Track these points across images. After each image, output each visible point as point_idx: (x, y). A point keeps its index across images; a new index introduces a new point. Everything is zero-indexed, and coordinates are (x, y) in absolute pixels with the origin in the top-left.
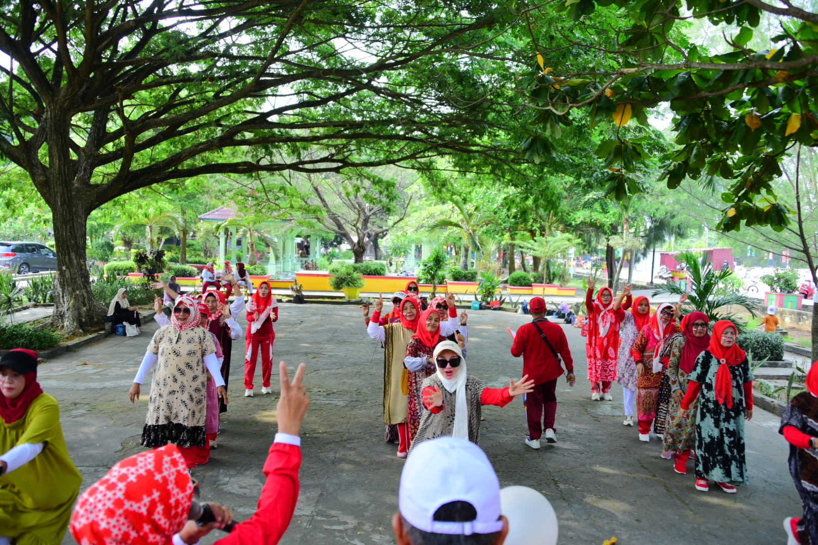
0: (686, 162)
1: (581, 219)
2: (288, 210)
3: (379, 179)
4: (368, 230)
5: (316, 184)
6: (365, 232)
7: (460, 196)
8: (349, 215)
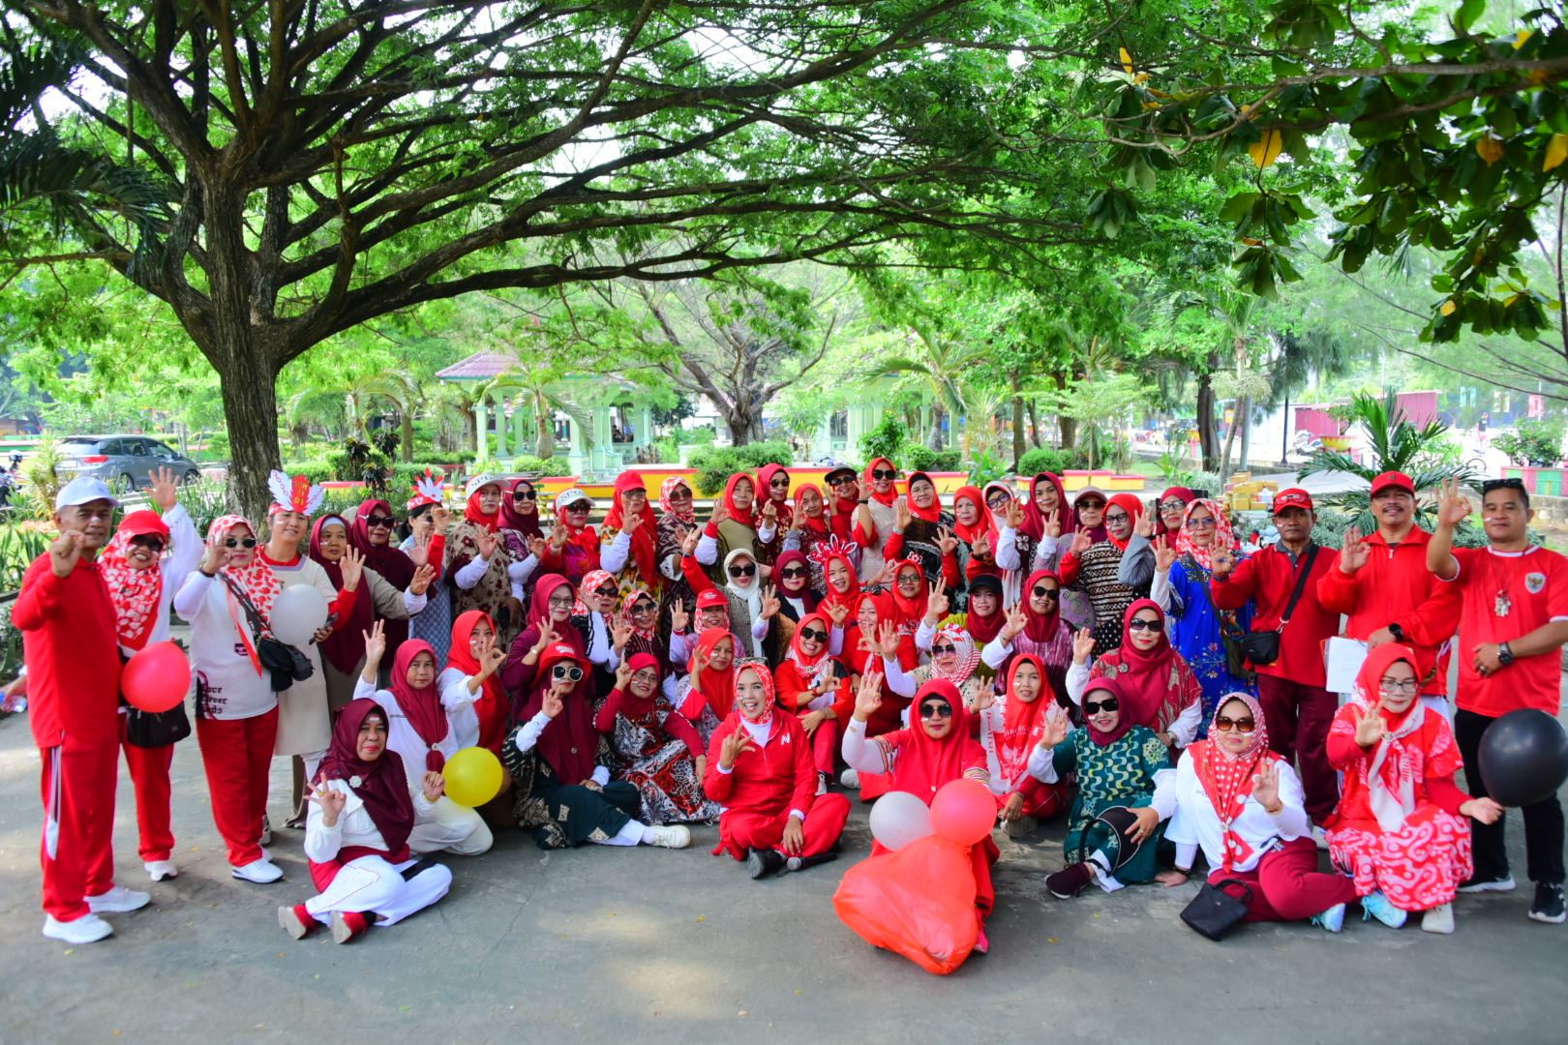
0: (1373, 225)
1: (1153, 346)
2: (613, 353)
3: (779, 288)
4: (755, 384)
5: (655, 302)
6: (750, 388)
7: (930, 316)
8: (717, 358)
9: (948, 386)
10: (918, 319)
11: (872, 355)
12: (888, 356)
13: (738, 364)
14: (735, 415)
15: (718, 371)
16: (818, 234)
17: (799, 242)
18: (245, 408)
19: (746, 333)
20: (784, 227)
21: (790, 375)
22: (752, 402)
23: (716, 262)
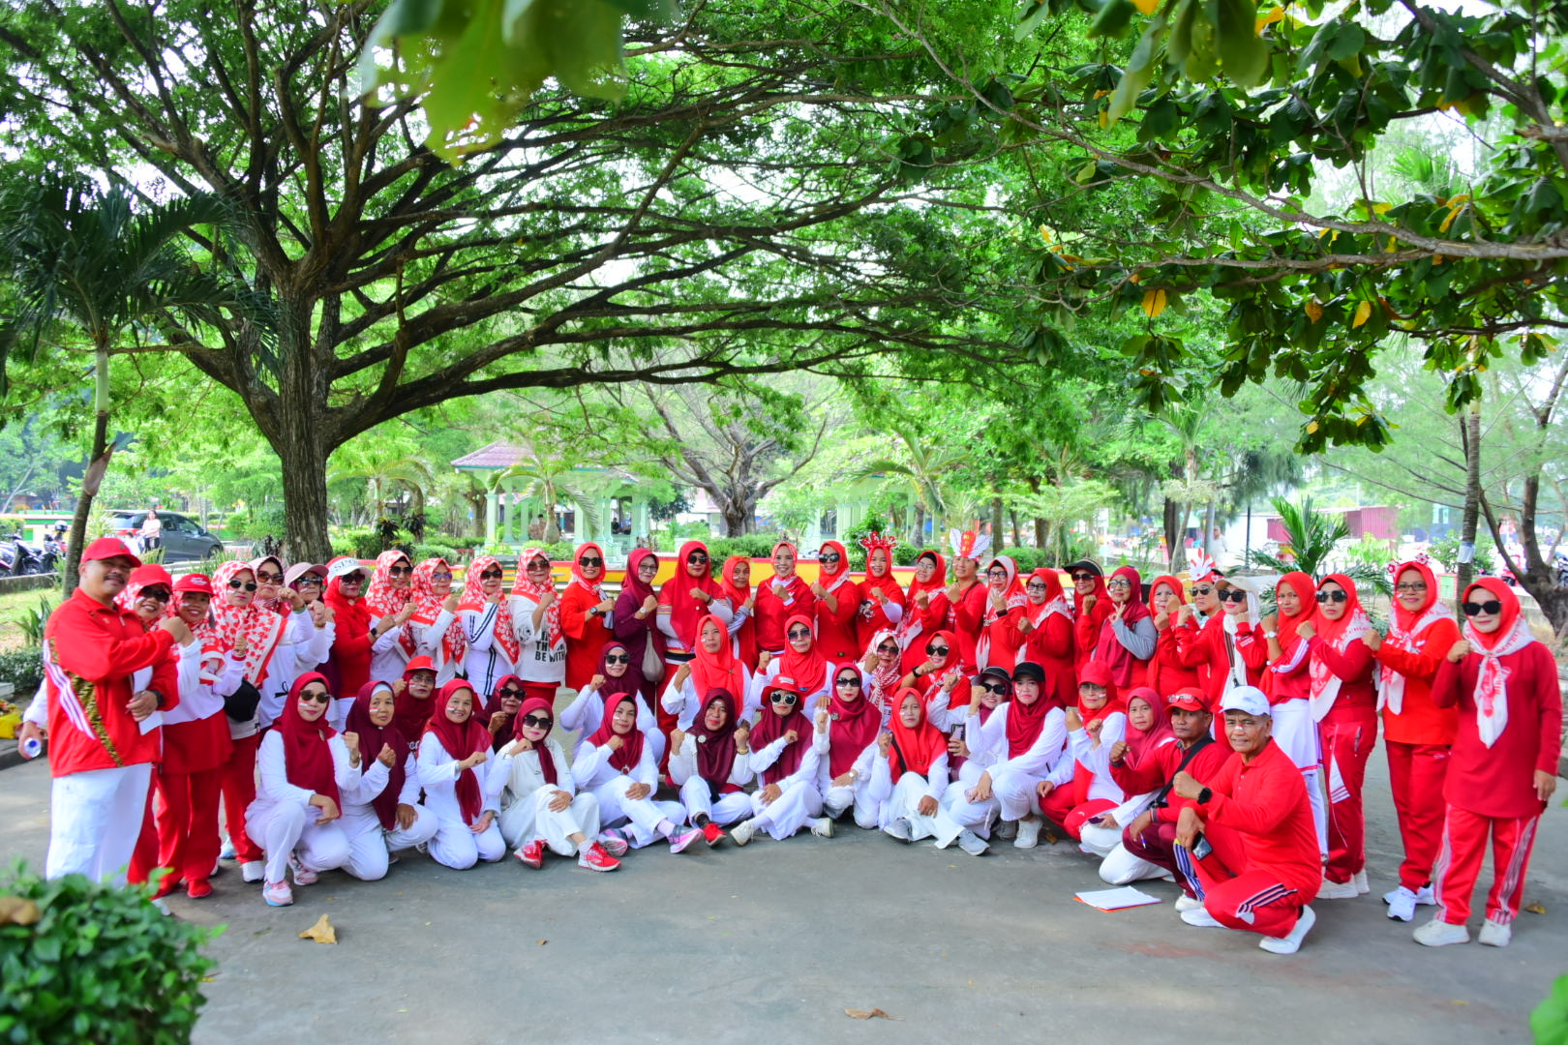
2: (620, 448)
3: (775, 393)
4: (750, 481)
5: (661, 403)
6: (746, 484)
7: (912, 422)
8: (717, 456)
9: (929, 487)
10: (901, 425)
11: (861, 457)
12: (875, 457)
13: (735, 462)
14: (731, 508)
15: (716, 467)
16: (812, 346)
17: (795, 353)
18: (302, 485)
19: (743, 434)
20: (782, 339)
21: (783, 473)
22: (747, 497)
23: (717, 369)
